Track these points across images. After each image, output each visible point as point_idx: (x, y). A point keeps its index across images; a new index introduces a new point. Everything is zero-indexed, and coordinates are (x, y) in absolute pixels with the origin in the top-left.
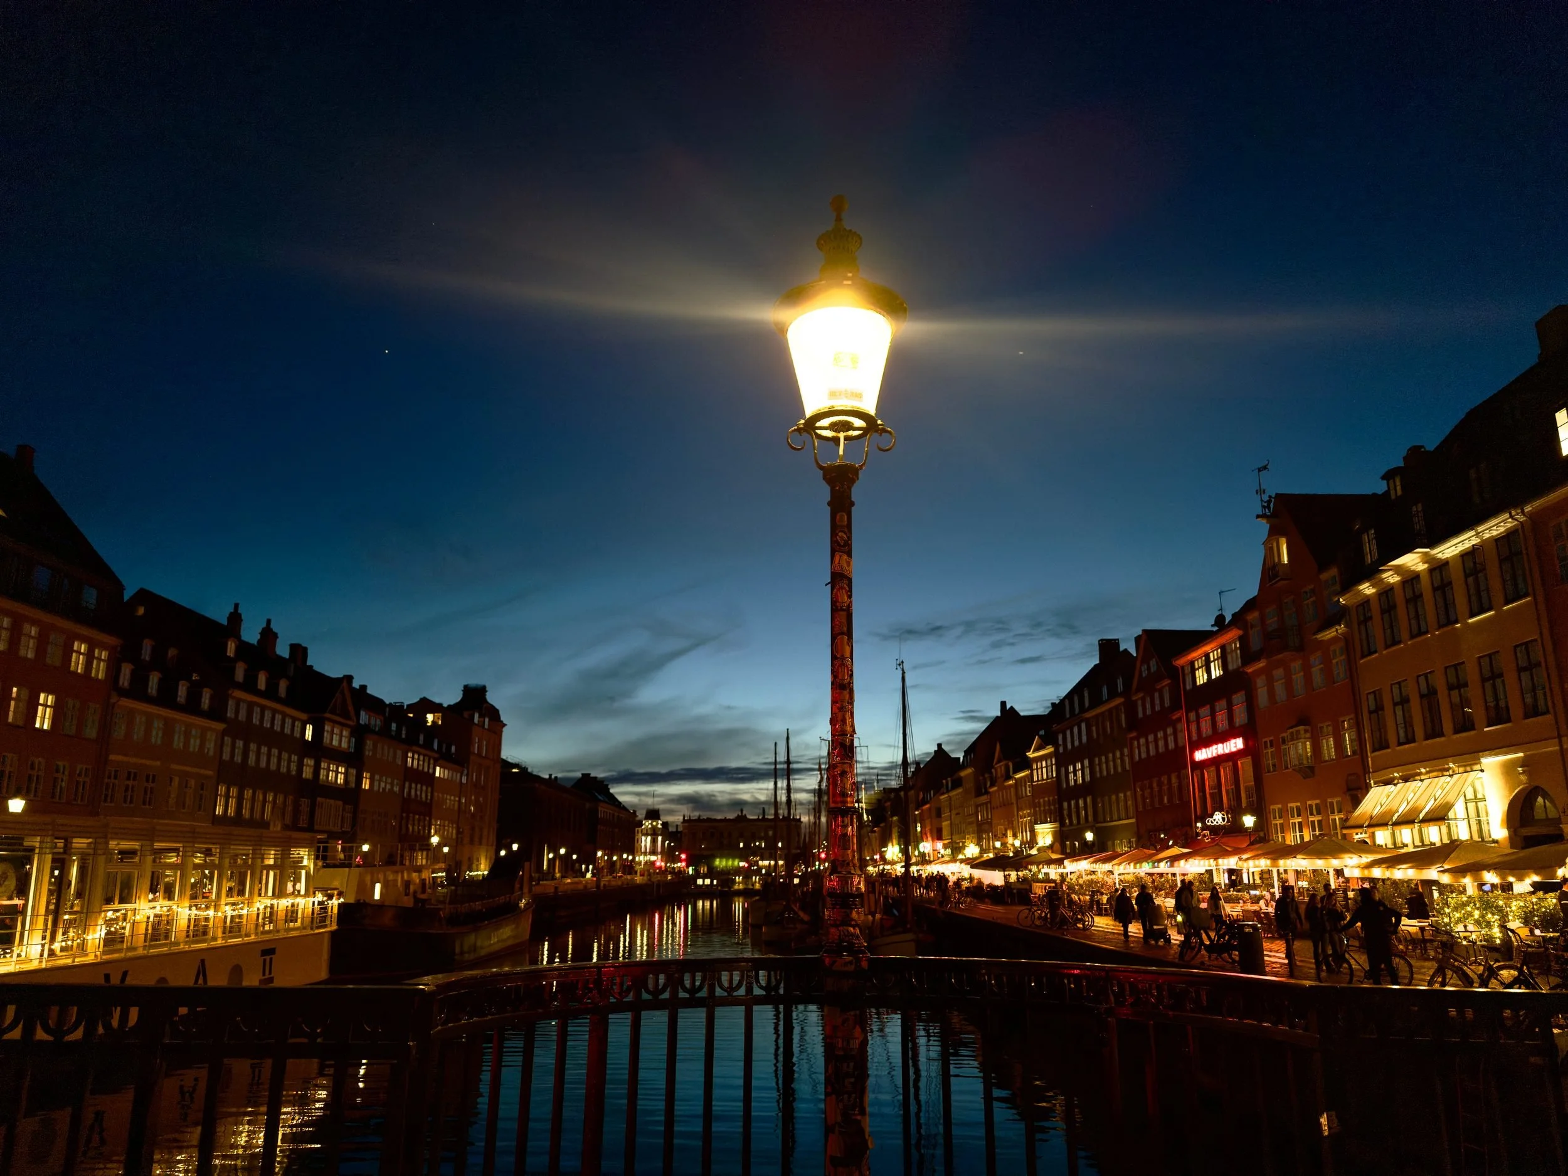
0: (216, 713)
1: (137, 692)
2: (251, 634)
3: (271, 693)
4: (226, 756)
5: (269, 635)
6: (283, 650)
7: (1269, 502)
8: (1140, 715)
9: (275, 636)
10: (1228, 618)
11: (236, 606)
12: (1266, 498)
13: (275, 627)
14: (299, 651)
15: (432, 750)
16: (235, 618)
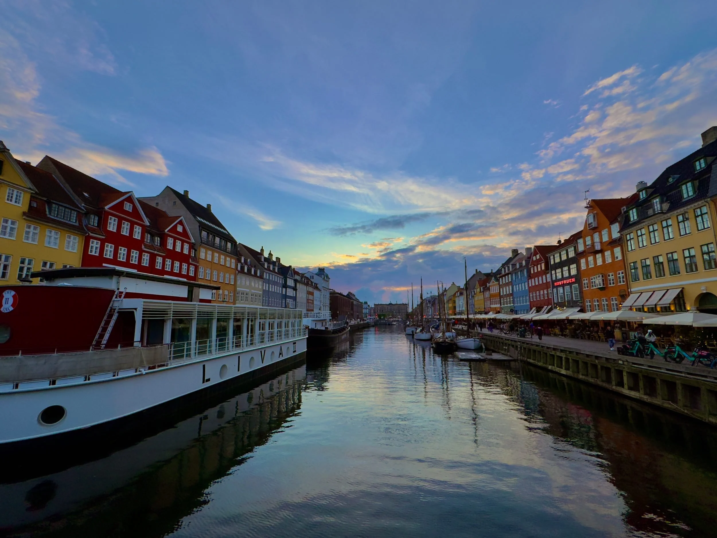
0: (261, 277)
1: (242, 271)
2: (266, 255)
3: (274, 271)
4: (264, 288)
5: (270, 254)
6: (274, 259)
7: (589, 202)
8: (532, 272)
9: (272, 255)
10: (563, 242)
11: (262, 247)
12: (588, 201)
13: (272, 253)
14: (278, 259)
15: (313, 286)
16: (262, 250)
